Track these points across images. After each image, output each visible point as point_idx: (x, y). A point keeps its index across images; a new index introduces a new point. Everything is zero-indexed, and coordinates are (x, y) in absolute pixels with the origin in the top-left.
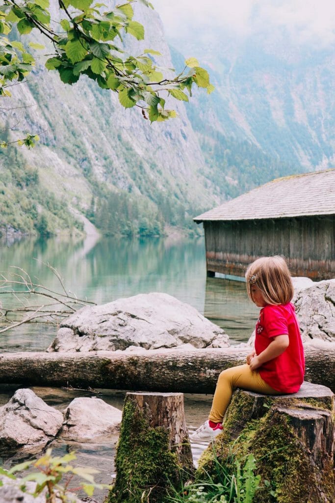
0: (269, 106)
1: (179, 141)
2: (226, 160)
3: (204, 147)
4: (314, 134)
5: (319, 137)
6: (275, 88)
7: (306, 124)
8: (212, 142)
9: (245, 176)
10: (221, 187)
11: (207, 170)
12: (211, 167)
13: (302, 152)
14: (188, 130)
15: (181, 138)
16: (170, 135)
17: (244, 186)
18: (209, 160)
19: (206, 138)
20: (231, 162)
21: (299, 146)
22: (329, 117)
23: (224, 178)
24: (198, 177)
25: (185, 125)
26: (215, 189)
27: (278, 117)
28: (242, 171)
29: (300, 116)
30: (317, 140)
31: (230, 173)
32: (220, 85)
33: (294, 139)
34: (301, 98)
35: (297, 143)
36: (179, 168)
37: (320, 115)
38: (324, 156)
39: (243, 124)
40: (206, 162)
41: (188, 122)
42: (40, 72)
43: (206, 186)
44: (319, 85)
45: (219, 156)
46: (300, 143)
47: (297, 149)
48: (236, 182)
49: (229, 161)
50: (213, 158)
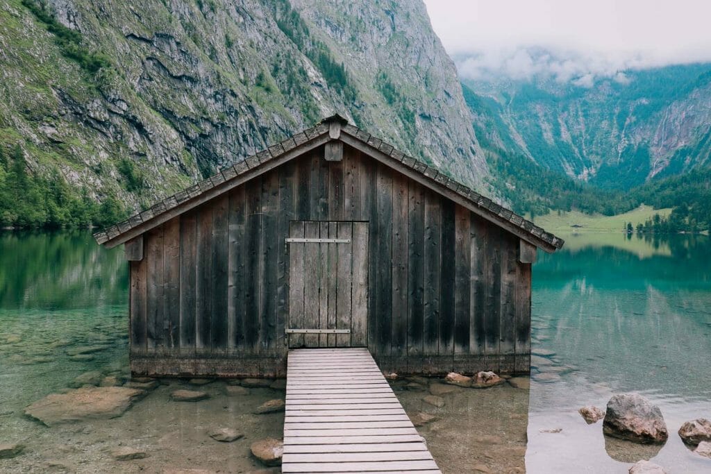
0: (541, 128)
1: (469, 156)
2: (506, 170)
3: (489, 160)
4: (576, 150)
5: (581, 153)
6: (545, 115)
7: (571, 142)
8: (496, 157)
9: (521, 183)
10: (502, 191)
11: (491, 178)
12: (495, 175)
13: (567, 165)
14: (477, 147)
15: (471, 153)
16: (462, 151)
17: (520, 190)
18: (493, 170)
19: (491, 153)
20: (510, 172)
21: (565, 159)
22: (588, 137)
23: (505, 185)
24: (484, 183)
25: (474, 143)
26: (497, 192)
27: (548, 136)
28: (519, 179)
29: (566, 136)
30: (579, 155)
31: (509, 180)
32: (502, 113)
33: (561, 154)
34: (566, 123)
35: (563, 157)
36: (469, 176)
37: (581, 136)
38: (585, 167)
39: (520, 141)
40: (491, 171)
41: (476, 141)
43: (490, 190)
44: (580, 113)
45: (501, 168)
46: (566, 157)
47: (563, 161)
48: (514, 187)
49: (508, 170)
50: (496, 169)
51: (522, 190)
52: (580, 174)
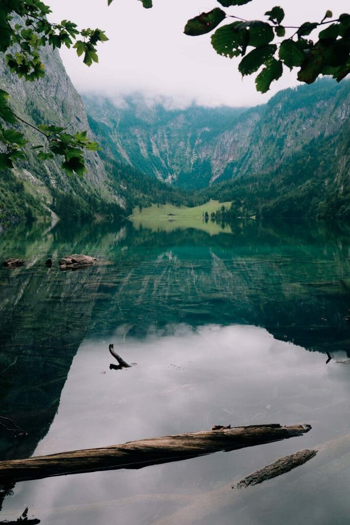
0: (139, 146)
1: (94, 165)
2: (119, 176)
3: (106, 168)
4: (163, 162)
5: (166, 164)
6: (142, 136)
7: (159, 156)
8: (111, 166)
9: (131, 185)
10: (118, 191)
11: (109, 181)
12: (112, 180)
13: (158, 172)
14: (98, 159)
15: (95, 164)
16: (90, 162)
17: (130, 190)
18: (110, 176)
19: (107, 163)
20: (122, 177)
21: (156, 168)
22: (171, 153)
23: (119, 186)
24: (105, 185)
25: (96, 156)
26: (115, 192)
27: (144, 152)
28: (129, 182)
29: (155, 152)
30: (165, 165)
31: (122, 183)
32: (112, 134)
33: (153, 164)
34: (156, 142)
35: (154, 166)
36: (95, 180)
37: (166, 152)
38: (169, 174)
39: (125, 156)
40: (108, 176)
41: (98, 154)
42: (19, 127)
43: (109, 190)
44: (165, 136)
45: (115, 174)
46: (156, 166)
47: (155, 170)
48: (126, 188)
49: (121, 176)
50: (112, 174)
51: (132, 190)
52: (166, 178)
